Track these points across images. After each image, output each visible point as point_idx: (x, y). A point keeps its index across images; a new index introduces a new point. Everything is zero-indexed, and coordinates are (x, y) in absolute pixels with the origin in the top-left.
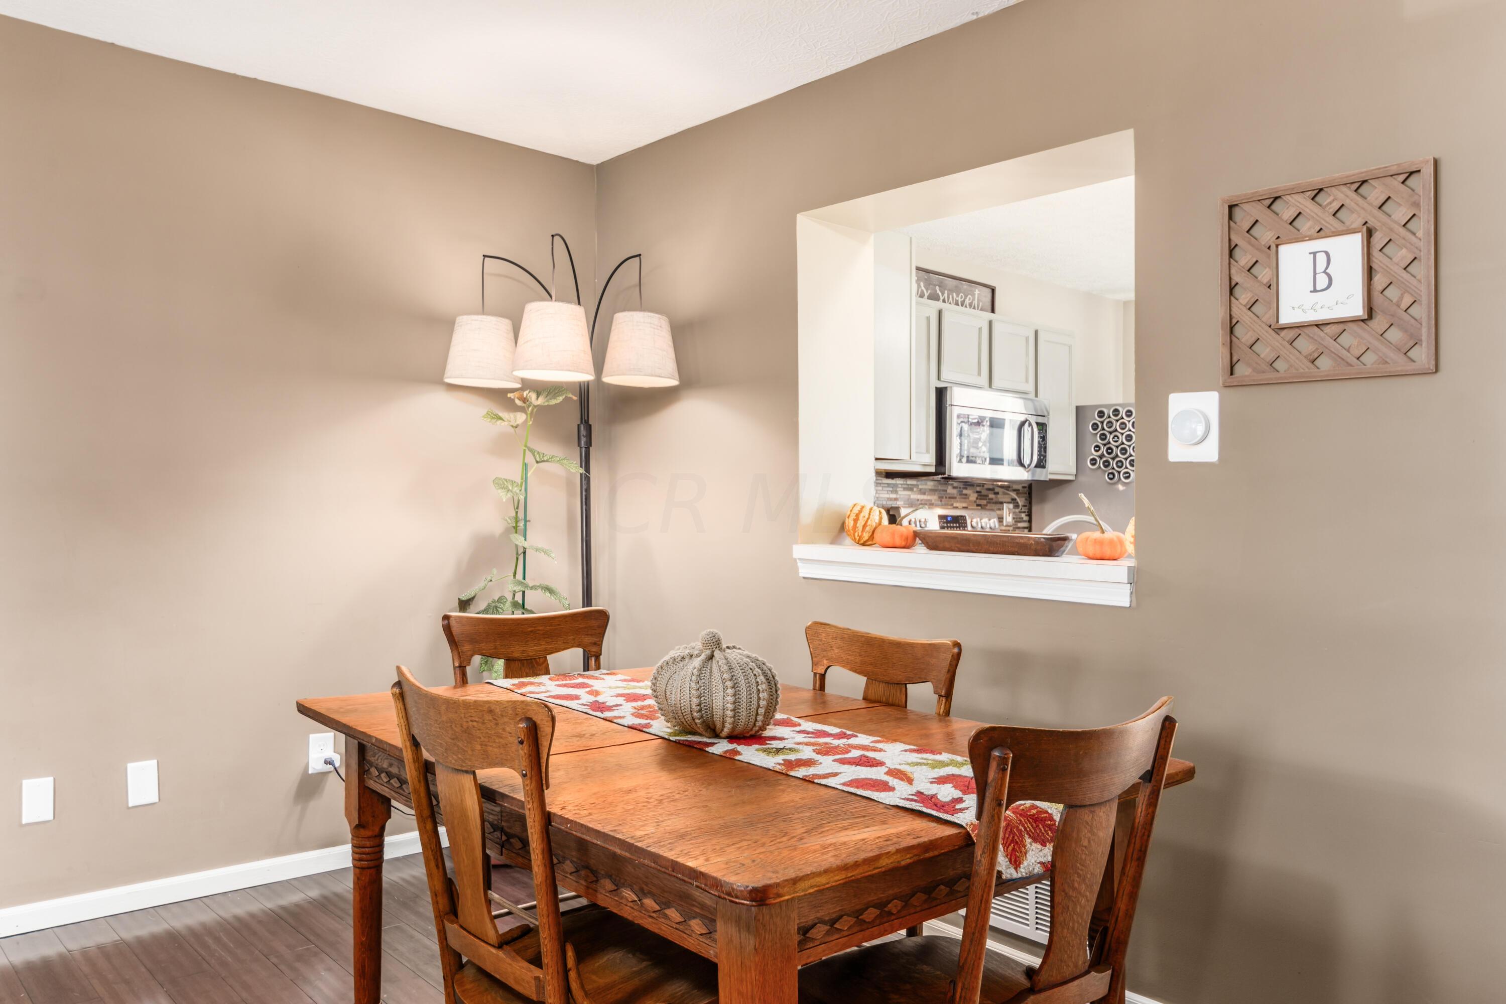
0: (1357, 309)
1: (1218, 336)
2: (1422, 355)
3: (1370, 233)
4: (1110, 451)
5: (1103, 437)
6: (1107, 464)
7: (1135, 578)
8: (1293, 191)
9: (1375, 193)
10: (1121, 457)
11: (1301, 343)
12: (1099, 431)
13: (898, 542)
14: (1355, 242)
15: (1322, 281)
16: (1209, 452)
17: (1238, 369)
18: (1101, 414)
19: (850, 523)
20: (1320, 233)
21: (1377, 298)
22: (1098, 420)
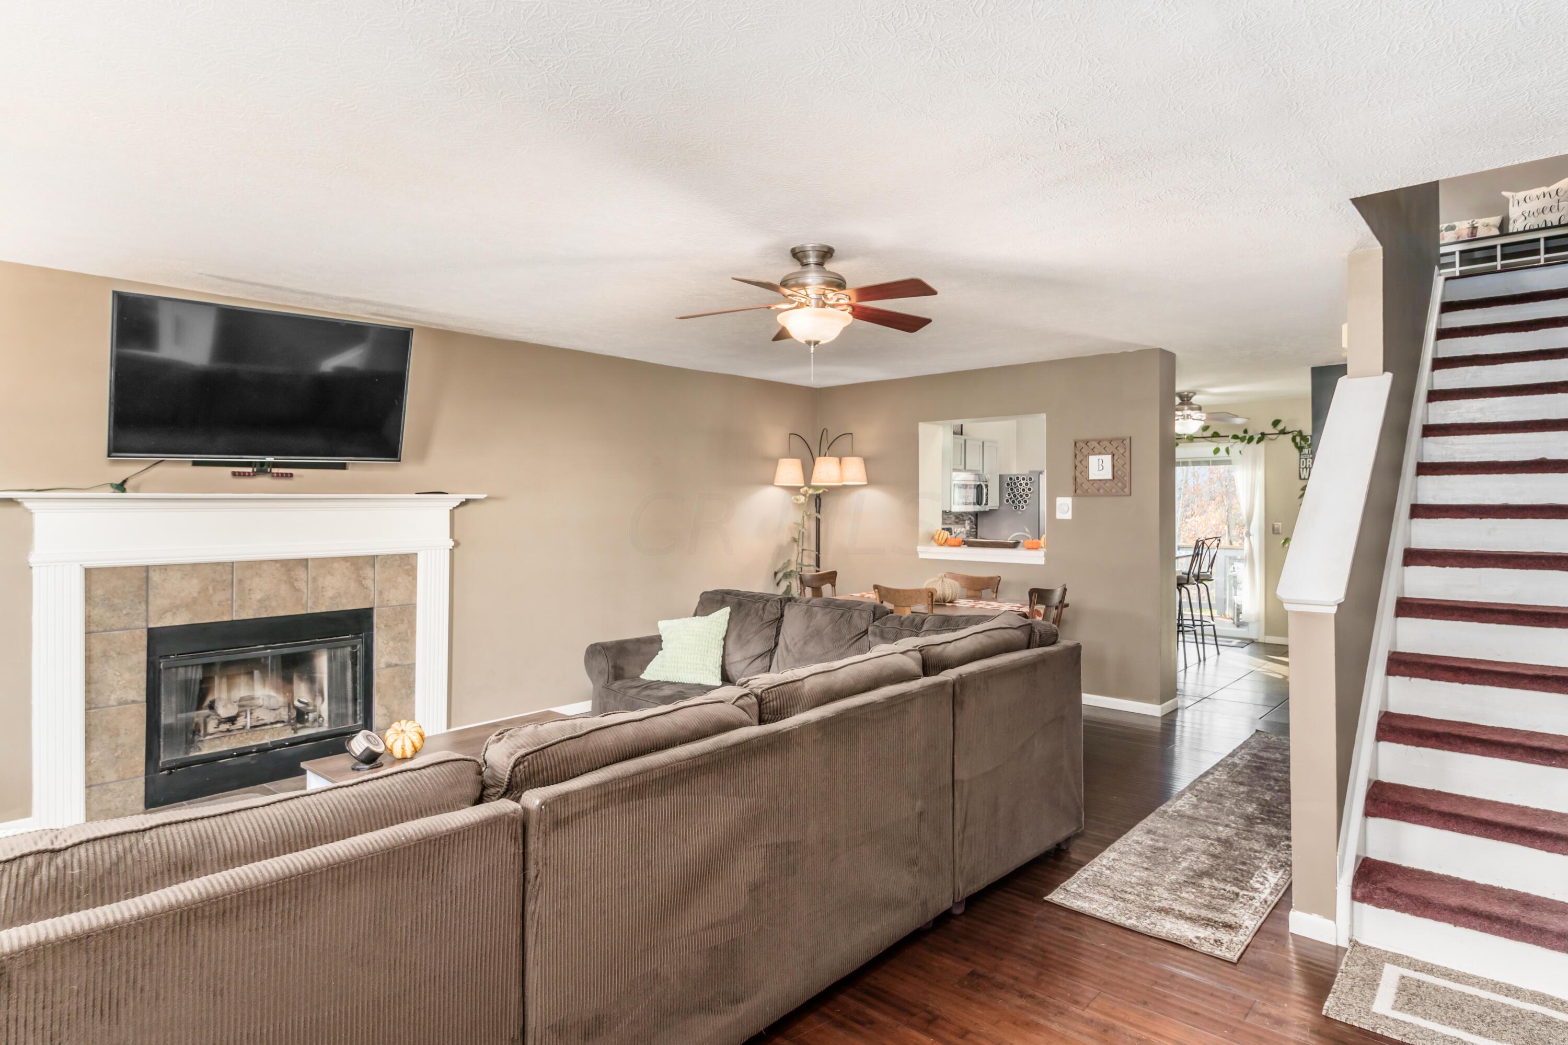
0: (1110, 477)
1: (1071, 481)
2: (1127, 490)
3: (1113, 455)
4: (1015, 496)
5: (1012, 489)
6: (1013, 502)
7: (1047, 556)
8: (1093, 440)
9: (1115, 444)
10: (1020, 499)
11: (1095, 485)
12: (1010, 487)
13: (957, 544)
14: (1110, 457)
15: (1101, 468)
16: (1068, 516)
17: (1078, 491)
18: (1011, 479)
19: (936, 537)
20: (1100, 454)
21: (1115, 474)
22: (1009, 481)
